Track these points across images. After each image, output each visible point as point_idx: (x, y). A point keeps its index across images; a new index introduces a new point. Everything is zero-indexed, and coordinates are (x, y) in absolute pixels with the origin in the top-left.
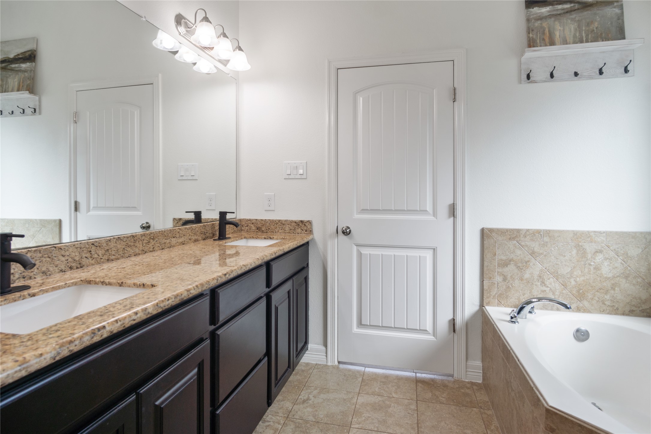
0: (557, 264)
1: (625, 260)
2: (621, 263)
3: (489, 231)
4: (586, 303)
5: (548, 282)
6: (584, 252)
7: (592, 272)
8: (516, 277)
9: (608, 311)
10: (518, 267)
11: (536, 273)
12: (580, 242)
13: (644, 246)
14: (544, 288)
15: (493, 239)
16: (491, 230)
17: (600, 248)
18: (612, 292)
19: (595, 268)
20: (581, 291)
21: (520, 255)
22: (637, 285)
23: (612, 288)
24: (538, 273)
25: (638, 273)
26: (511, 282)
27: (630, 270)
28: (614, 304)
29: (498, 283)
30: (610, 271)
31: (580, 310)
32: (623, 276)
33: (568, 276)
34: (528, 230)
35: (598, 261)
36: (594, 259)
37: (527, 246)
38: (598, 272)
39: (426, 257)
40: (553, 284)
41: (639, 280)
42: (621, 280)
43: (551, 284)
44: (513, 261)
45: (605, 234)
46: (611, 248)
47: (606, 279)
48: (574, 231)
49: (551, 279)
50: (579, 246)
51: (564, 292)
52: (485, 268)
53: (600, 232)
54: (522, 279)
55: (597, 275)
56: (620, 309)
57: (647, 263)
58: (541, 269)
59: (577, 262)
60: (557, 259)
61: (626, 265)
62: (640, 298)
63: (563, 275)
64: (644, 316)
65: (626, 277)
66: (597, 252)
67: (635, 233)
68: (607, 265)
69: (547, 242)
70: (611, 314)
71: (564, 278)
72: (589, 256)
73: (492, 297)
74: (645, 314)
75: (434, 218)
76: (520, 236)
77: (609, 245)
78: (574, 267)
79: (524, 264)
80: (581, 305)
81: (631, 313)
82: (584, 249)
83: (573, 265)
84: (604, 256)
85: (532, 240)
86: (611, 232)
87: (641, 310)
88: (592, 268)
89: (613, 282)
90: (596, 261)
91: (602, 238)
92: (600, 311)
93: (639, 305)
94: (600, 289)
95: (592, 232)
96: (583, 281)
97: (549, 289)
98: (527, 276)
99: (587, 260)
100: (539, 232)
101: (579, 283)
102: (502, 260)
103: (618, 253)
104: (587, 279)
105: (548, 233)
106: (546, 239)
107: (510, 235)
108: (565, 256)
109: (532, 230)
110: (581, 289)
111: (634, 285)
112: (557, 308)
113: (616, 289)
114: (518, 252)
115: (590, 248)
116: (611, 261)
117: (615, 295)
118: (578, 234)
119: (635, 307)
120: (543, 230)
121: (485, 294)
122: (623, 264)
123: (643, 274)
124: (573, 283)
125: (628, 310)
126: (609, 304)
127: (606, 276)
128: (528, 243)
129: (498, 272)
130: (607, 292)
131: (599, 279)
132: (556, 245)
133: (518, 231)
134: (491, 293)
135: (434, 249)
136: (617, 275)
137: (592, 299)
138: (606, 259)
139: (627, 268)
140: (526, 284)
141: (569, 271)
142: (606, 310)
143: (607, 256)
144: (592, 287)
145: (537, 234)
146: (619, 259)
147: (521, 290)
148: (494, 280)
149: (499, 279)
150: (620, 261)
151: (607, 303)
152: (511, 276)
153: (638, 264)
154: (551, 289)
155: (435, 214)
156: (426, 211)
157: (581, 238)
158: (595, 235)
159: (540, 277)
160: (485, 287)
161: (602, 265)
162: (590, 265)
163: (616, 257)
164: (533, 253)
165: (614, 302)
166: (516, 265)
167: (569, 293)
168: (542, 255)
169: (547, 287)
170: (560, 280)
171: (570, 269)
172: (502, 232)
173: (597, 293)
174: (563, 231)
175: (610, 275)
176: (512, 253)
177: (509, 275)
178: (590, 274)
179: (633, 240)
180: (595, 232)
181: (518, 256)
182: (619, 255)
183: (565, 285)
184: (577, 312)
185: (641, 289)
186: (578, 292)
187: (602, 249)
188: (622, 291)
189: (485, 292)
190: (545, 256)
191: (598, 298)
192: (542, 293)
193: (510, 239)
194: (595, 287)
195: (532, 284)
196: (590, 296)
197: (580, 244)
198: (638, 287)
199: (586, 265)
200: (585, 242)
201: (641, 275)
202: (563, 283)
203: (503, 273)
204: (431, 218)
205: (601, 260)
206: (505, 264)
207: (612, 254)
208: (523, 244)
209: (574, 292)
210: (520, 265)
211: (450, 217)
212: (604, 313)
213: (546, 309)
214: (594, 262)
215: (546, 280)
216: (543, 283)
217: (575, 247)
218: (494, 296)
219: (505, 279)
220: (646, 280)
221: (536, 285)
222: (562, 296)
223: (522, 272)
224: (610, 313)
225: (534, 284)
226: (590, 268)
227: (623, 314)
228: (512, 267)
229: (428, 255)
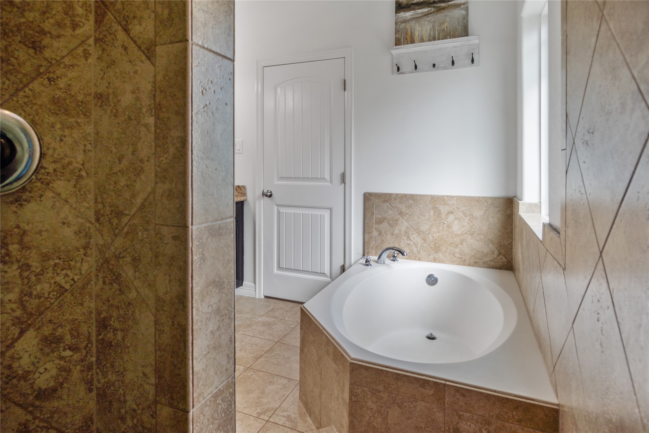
0: (419, 222)
1: (471, 220)
2: (468, 222)
3: (369, 195)
4: (440, 255)
5: (412, 237)
6: (439, 212)
7: (445, 229)
8: (388, 233)
9: (457, 262)
10: (390, 224)
11: (403, 229)
12: (436, 205)
13: (486, 208)
14: (409, 242)
15: (372, 201)
16: (370, 194)
17: (451, 210)
18: (461, 246)
19: (447, 226)
20: (437, 245)
21: (392, 214)
22: (480, 241)
23: (460, 243)
24: (405, 229)
25: (481, 231)
26: (385, 236)
27: (475, 228)
28: (462, 256)
29: (375, 237)
30: (459, 229)
31: (436, 261)
32: (470, 234)
33: (427, 233)
34: (397, 194)
35: (450, 220)
36: (447, 219)
37: (396, 207)
38: (450, 229)
39: (324, 215)
40: (416, 238)
41: (482, 237)
42: (468, 236)
43: (414, 238)
44: (386, 219)
45: (455, 198)
46: (460, 210)
47: (456, 236)
48: (431, 195)
49: (415, 235)
50: (435, 207)
51: (424, 245)
52: (366, 225)
53: (452, 197)
54: (392, 234)
55: (449, 232)
56: (467, 260)
57: (488, 223)
58: (407, 226)
59: (434, 221)
60: (419, 218)
61: (472, 224)
62: (482, 252)
63: (423, 231)
64: (485, 267)
65: (472, 234)
66: (449, 213)
67: (479, 197)
68: (457, 224)
69: (411, 205)
70: (460, 265)
71: (424, 234)
72: (443, 216)
73: (371, 248)
74: (486, 265)
75: (330, 184)
76: (391, 199)
77: (459, 207)
78: (432, 225)
79: (395, 222)
80: (437, 256)
81: (475, 264)
82: (439, 210)
83: (431, 223)
84: (454, 216)
85: (400, 202)
86: (460, 197)
87: (483, 262)
88: (445, 226)
89: (461, 238)
90: (448, 221)
91: (453, 202)
92: (452, 262)
93: (482, 258)
94: (452, 244)
95: (446, 196)
96: (439, 236)
97: (413, 242)
98: (396, 231)
99: (442, 219)
100: (405, 196)
101: (435, 238)
102: (378, 218)
103: (465, 214)
104: (441, 235)
105: (412, 197)
106: (411, 202)
107: (384, 198)
108: (425, 216)
109: (400, 194)
110: (437, 243)
111: (478, 241)
112: (419, 258)
113: (464, 244)
114: (390, 212)
115: (444, 209)
116: (460, 221)
117: (463, 249)
118: (435, 198)
119: (479, 259)
120: (409, 194)
121: (366, 246)
122: (469, 223)
123: (485, 232)
124: (431, 238)
125: (473, 262)
126: (458, 256)
127: (455, 233)
128: (397, 205)
129: (375, 228)
130: (457, 246)
131: (450, 235)
132: (418, 207)
133: (390, 195)
134: (370, 245)
135: (331, 209)
136: (465, 232)
137: (445, 252)
138: (456, 219)
139: (473, 227)
140: (396, 238)
141: (428, 228)
142: (456, 261)
143: (457, 217)
144: (445, 242)
145: (404, 198)
146: (466, 219)
147: (392, 243)
148: (372, 234)
149: (376, 234)
150: (467, 220)
151: (457, 255)
152: (385, 232)
153: (481, 223)
154: (414, 243)
155: (331, 182)
156: (325, 178)
157: (437, 201)
158: (447, 198)
159: (406, 232)
160: (366, 240)
161: (453, 224)
162: (444, 223)
163: (464, 217)
164: (401, 213)
165: (462, 254)
166: (388, 223)
167: (428, 247)
168: (408, 215)
169: (412, 241)
170: (421, 235)
171: (429, 227)
172: (378, 196)
173: (449, 247)
174: (424, 195)
175: (459, 232)
176: (386, 213)
177: (384, 231)
178: (444, 231)
179: (477, 203)
180: (448, 196)
181: (390, 216)
182: (466, 216)
183: (424, 240)
184: (433, 262)
185: (483, 245)
186: (435, 245)
187: (453, 210)
188: (468, 246)
189: (365, 244)
190: (410, 216)
191: (450, 251)
192: (408, 246)
193: (384, 201)
194: (447, 241)
195: (401, 238)
196: (444, 250)
197: (437, 206)
198: (481, 243)
199: (441, 224)
200: (440, 205)
201: (483, 233)
202: (423, 238)
203: (379, 229)
204: (329, 184)
205: (452, 219)
206: (380, 222)
207: (461, 214)
208: (393, 205)
209: (432, 246)
210: (391, 222)
211: (341, 184)
212: (454, 263)
213: (411, 259)
214: (447, 221)
215: (410, 235)
216: (409, 238)
217: (433, 208)
218: (373, 247)
219: (380, 234)
220: (487, 237)
221: (403, 239)
222: (423, 249)
223: (392, 228)
224: (458, 264)
225: (402, 238)
226: (444, 227)
227: (469, 265)
228: (385, 224)
229: (327, 214)
